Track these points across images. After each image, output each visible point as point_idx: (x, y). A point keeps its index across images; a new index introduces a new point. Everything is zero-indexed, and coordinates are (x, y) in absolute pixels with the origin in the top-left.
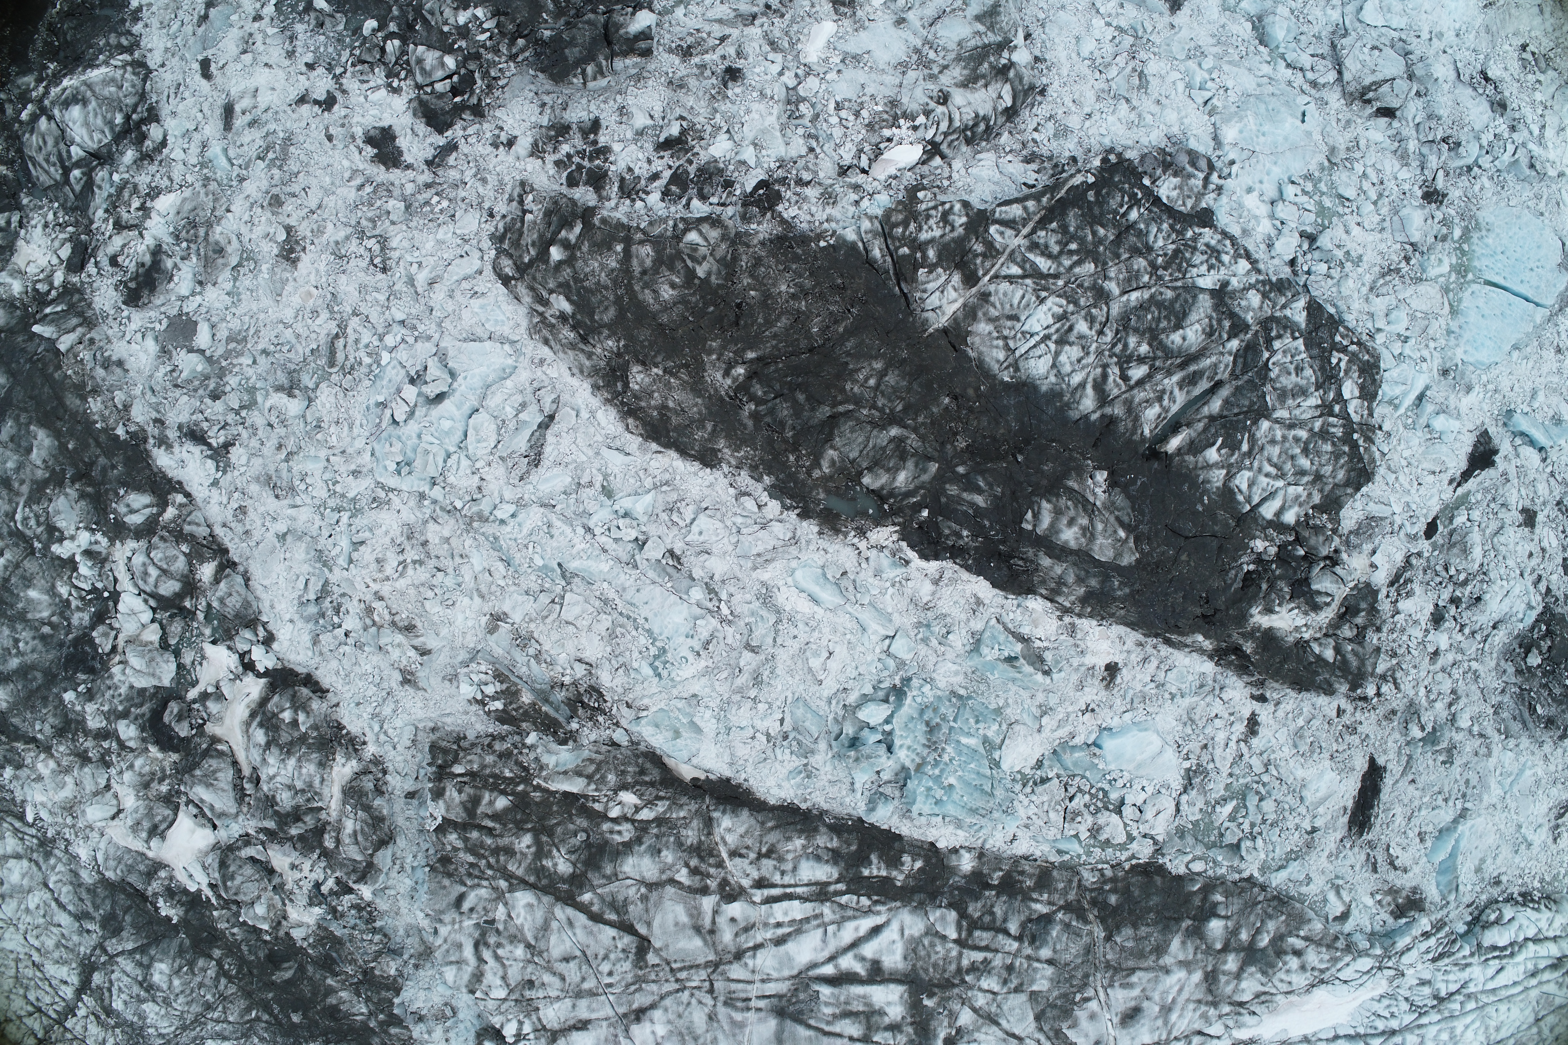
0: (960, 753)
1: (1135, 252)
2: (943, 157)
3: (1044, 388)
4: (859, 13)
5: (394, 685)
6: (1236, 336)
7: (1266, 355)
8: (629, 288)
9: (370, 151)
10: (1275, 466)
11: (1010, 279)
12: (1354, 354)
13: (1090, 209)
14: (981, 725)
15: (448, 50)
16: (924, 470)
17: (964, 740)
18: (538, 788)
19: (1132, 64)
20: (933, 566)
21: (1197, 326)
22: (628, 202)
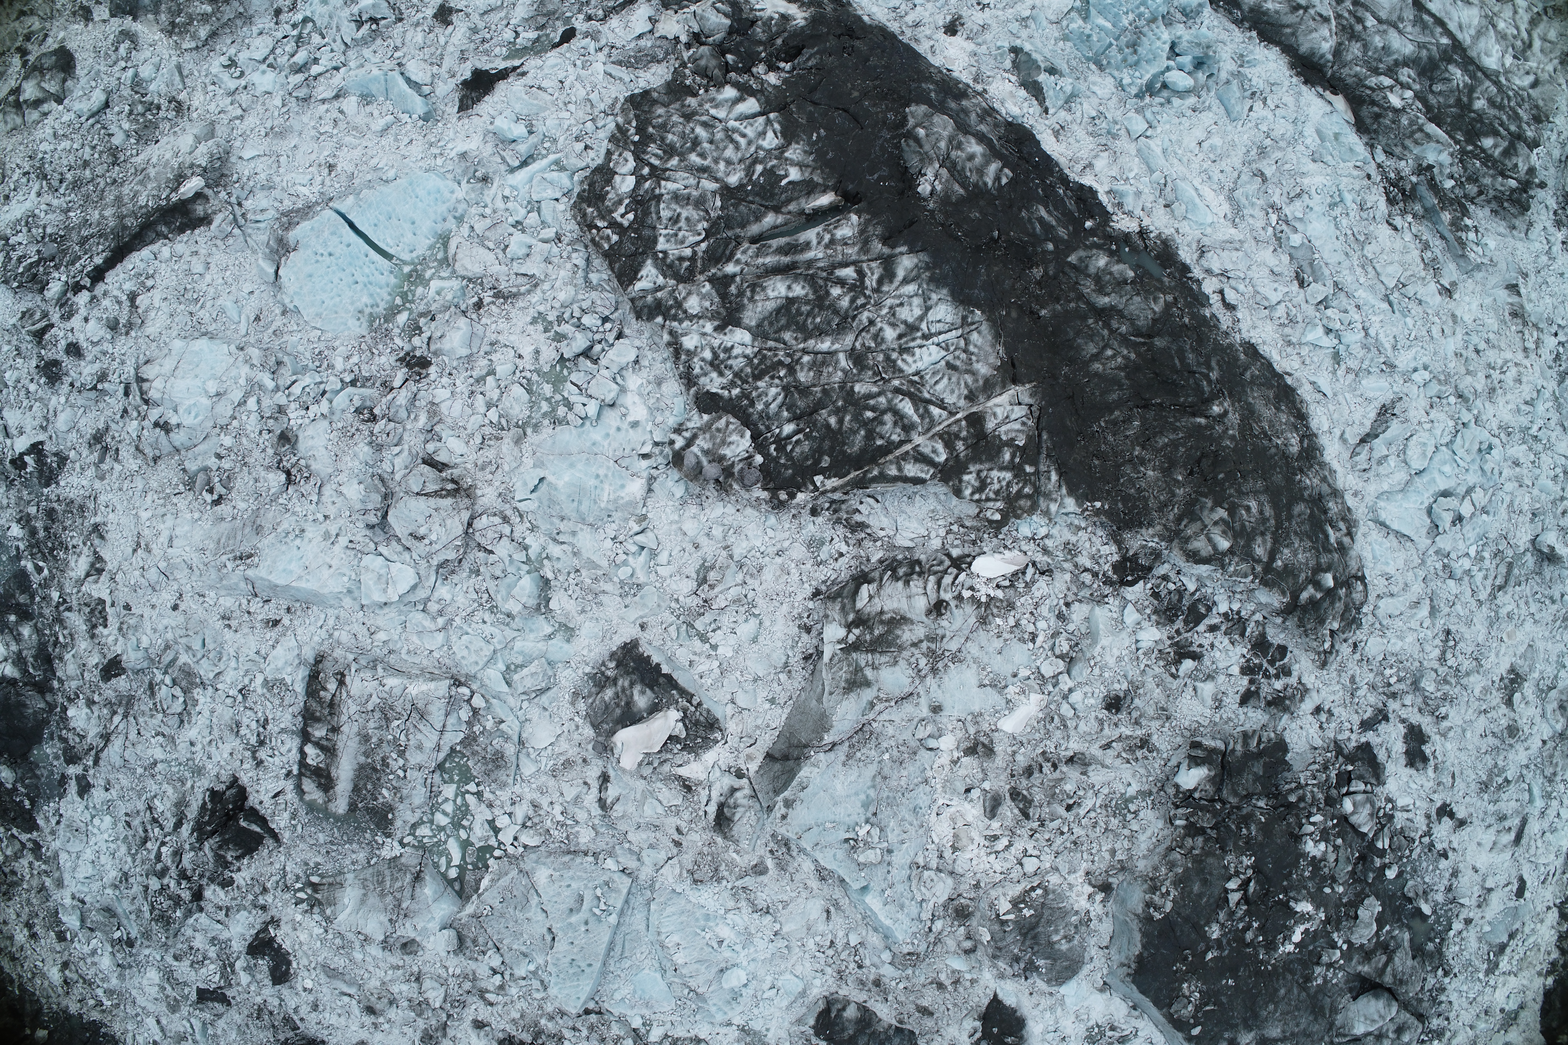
0: (1116, 15)
1: (804, 391)
2: (948, 555)
3: (945, 291)
4: (972, 730)
5: (1532, 277)
6: (726, 276)
7: (704, 246)
8: (1279, 526)
9: (1427, 749)
10: (732, 141)
11: (942, 405)
12: (603, 218)
13: (832, 448)
14: (1087, 31)
15: (1344, 819)
16: (1081, 259)
17: (1108, 25)
18: (1457, 142)
19: (712, 594)
20: (1087, 180)
21: (771, 294)
22: (1243, 613)
